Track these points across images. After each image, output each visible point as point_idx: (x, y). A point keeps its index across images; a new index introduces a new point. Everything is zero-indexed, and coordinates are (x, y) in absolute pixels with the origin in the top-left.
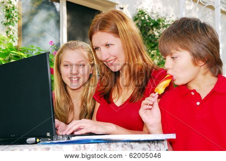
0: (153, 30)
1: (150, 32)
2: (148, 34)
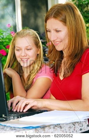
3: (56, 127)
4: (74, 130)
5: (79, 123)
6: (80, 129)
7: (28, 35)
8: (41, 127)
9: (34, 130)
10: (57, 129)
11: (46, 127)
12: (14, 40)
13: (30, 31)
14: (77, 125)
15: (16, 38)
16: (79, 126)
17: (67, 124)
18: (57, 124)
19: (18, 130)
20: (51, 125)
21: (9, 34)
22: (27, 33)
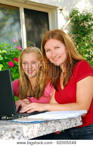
0: (83, 22)
1: (82, 24)
2: (80, 26)
3: (56, 122)
4: (71, 124)
5: (74, 119)
6: (75, 124)
7: (33, 51)
8: (44, 122)
9: (39, 124)
10: (57, 123)
11: (49, 121)
12: (21, 55)
13: (34, 49)
14: (72, 121)
15: (23, 55)
16: (74, 122)
17: (65, 119)
18: (57, 120)
19: (27, 124)
20: (52, 120)
21: (16, 48)
22: (32, 50)
